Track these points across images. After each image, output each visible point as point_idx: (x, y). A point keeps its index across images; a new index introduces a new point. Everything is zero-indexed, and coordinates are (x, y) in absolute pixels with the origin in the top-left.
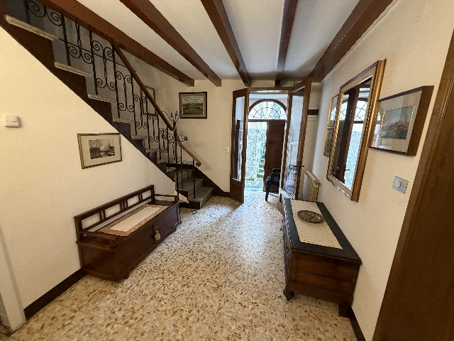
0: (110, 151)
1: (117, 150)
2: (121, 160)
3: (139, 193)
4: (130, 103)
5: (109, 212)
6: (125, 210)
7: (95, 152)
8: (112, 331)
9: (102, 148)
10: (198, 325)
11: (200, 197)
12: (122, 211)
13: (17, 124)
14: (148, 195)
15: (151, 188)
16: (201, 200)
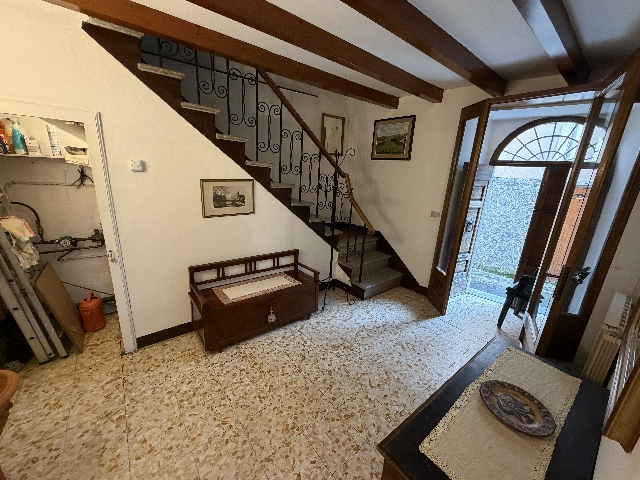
0: (240, 200)
1: (248, 201)
2: (253, 212)
3: (275, 256)
4: (275, 140)
5: (231, 271)
6: (251, 272)
7: (219, 201)
8: (166, 402)
9: (228, 197)
10: (229, 460)
11: (370, 283)
12: (247, 273)
13: (140, 168)
14: (289, 261)
15: (295, 253)
16: (368, 287)
